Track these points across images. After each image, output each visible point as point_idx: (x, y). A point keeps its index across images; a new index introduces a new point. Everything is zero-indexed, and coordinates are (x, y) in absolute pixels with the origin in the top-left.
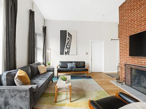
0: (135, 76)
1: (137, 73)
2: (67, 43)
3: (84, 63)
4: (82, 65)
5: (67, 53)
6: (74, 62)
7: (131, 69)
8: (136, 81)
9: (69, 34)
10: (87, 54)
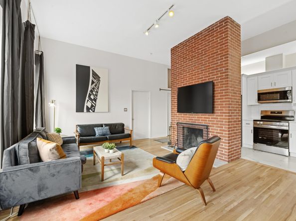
0: (187, 136)
1: (188, 133)
2: (91, 91)
3: (123, 125)
4: (120, 129)
5: (91, 109)
6: (106, 125)
7: (183, 128)
8: (188, 141)
9: (95, 74)
10: (126, 110)
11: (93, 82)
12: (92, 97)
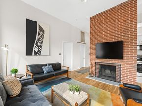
2: (38, 40)
3: (60, 64)
5: (38, 53)
6: (49, 64)
7: (99, 65)
9: (40, 28)
10: (60, 54)
11: (39, 34)
12: (39, 44)
